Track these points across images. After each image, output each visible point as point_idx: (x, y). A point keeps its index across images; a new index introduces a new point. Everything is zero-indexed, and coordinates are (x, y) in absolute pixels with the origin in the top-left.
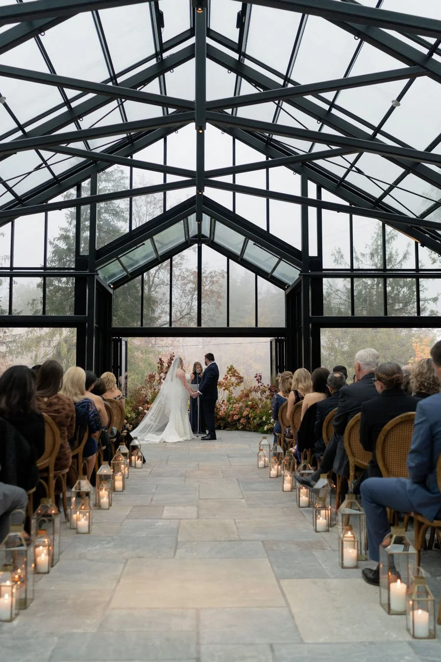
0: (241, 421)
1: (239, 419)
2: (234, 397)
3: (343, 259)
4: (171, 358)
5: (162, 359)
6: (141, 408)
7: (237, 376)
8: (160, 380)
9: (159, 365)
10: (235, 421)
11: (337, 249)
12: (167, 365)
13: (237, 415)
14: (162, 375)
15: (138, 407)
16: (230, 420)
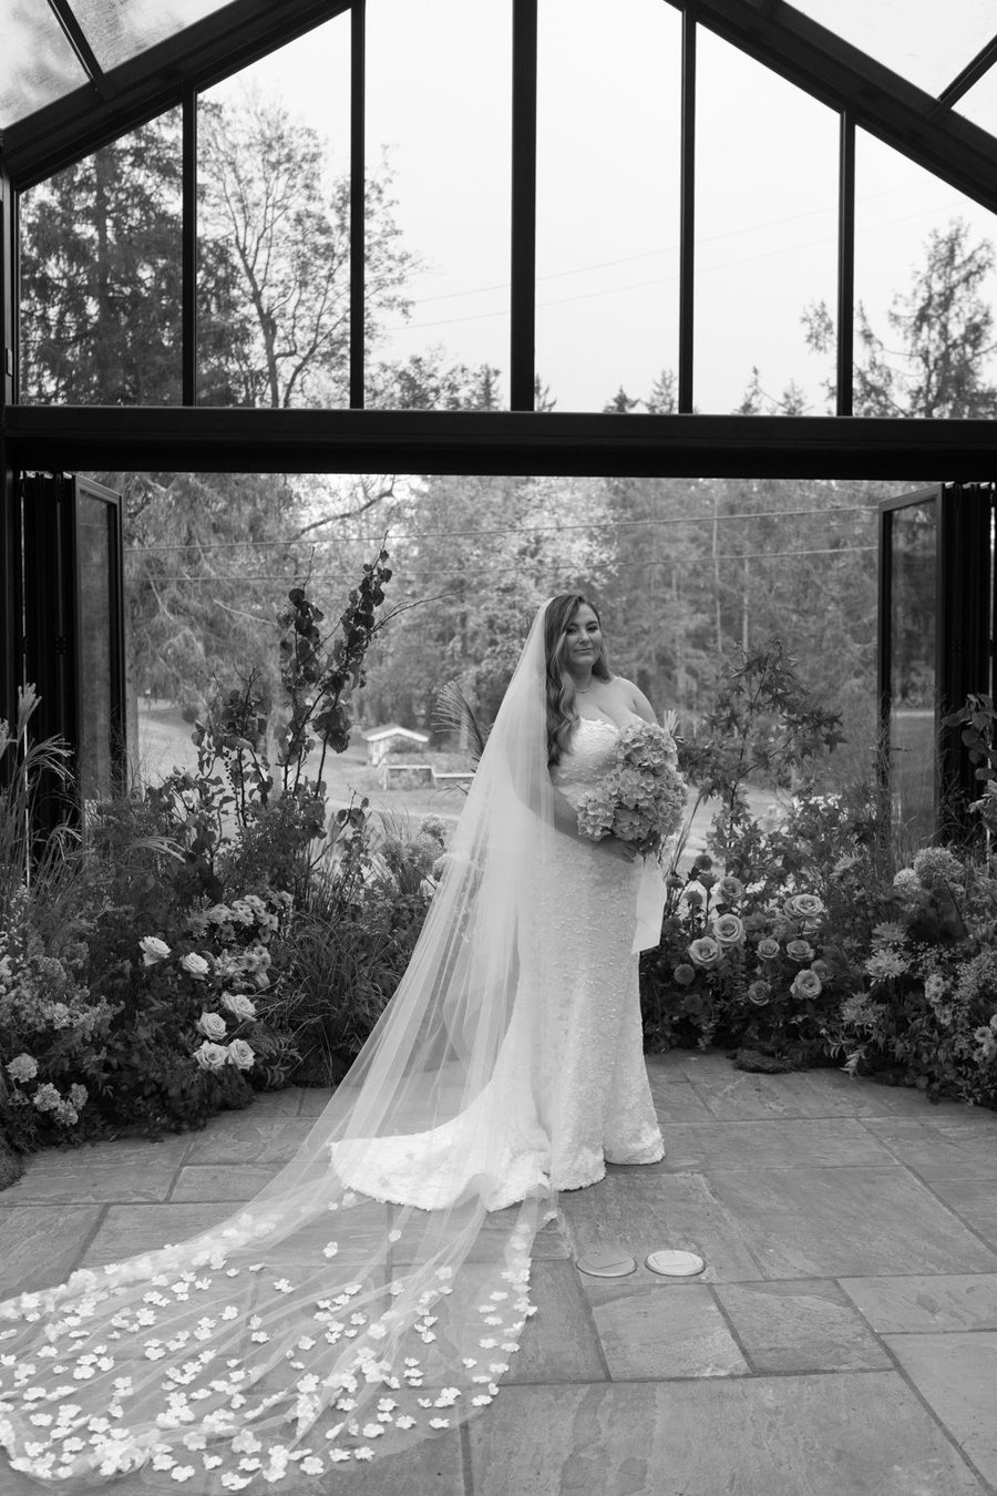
0: (853, 1010)
1: (833, 995)
4: (365, 586)
5: (310, 598)
6: (156, 946)
8: (296, 728)
9: (291, 637)
10: (797, 1005)
13: (809, 965)
14: (313, 698)
15: (139, 938)
16: (764, 999)
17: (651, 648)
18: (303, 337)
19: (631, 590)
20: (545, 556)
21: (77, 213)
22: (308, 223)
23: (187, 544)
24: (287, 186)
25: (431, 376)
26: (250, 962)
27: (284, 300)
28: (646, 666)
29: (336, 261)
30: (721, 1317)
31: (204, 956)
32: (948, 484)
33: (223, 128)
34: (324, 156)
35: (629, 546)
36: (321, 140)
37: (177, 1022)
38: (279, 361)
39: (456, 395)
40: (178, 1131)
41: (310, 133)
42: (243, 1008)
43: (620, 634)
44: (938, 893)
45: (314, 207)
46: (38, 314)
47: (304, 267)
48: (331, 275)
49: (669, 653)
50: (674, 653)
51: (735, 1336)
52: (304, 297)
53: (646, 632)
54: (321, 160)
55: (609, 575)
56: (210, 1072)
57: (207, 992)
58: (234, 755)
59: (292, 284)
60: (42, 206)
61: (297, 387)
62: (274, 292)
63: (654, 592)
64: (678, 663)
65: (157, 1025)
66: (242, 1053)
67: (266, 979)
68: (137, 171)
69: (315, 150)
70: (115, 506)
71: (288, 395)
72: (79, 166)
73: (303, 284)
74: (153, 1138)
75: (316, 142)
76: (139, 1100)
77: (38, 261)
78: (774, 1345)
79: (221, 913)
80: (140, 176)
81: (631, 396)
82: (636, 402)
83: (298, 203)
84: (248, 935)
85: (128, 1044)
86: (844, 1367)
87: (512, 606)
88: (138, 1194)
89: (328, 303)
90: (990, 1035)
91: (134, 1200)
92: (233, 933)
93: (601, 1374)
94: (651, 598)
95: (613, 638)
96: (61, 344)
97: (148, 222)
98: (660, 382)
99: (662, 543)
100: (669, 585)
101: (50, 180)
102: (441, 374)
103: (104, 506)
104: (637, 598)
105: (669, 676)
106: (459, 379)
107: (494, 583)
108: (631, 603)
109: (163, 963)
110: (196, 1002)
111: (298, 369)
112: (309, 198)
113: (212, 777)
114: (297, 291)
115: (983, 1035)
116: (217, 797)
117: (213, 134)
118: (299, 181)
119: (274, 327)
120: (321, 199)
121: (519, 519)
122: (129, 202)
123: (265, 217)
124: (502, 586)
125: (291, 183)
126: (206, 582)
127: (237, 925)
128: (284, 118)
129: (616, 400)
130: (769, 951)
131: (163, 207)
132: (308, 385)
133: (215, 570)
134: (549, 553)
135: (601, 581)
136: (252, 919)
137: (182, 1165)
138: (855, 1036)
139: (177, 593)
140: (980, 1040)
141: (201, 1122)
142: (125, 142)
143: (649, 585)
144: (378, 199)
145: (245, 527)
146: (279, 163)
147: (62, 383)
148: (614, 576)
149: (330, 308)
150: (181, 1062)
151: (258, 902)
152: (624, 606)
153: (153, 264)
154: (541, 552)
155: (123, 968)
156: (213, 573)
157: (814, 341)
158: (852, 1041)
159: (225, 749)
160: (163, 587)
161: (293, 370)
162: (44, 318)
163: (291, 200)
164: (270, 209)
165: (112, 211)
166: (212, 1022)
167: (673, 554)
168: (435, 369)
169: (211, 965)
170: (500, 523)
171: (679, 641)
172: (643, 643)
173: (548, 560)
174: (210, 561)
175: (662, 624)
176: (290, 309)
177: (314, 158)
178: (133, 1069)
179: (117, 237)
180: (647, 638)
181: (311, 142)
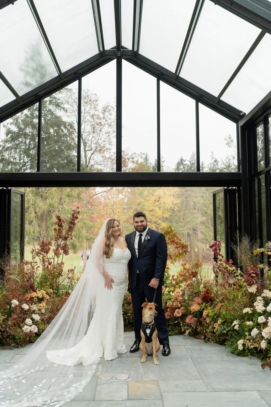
1: (184, 316)
2: (173, 276)
3: (233, 143)
4: (73, 215)
5: (61, 218)
6: (15, 302)
7: (177, 243)
9: (57, 227)
10: (176, 318)
11: (229, 136)
12: (67, 227)
13: (179, 308)
15: (11, 300)
16: (168, 317)
17: (191, 226)
18: (93, 146)
19: (185, 210)
20: (161, 202)
21: (35, 116)
22: (95, 117)
23: (60, 200)
24: (89, 108)
25: (127, 155)
26: (40, 307)
27: (89, 136)
28: (189, 231)
29: (102, 126)
30: (127, 388)
31: (28, 305)
32: (225, 188)
33: (73, 94)
34: (99, 100)
35: (184, 199)
36: (98, 96)
37: (20, 321)
38: (87, 152)
39: (133, 160)
40: (18, 347)
41: (95, 94)
42: (37, 318)
43: (182, 223)
44: (208, 290)
45: (96, 113)
46: (24, 142)
47: (94, 128)
48: (101, 130)
49: (195, 227)
50: (197, 228)
51: (128, 392)
52: (94, 135)
53: (189, 222)
54: (98, 101)
55: (179, 207)
56: (26, 333)
57: (28, 313)
58: (41, 256)
59: (91, 132)
60: (26, 115)
61: (92, 158)
62: (86, 134)
63: (191, 211)
64: (198, 230)
65: (14, 321)
66: (35, 328)
67: (44, 311)
68: (50, 106)
69: (96, 99)
70: (23, 195)
71: (89, 161)
72: (35, 105)
73: (94, 132)
74: (11, 349)
75: (97, 97)
76: (8, 339)
77: (24, 128)
78: (136, 394)
79: (34, 294)
80: (51, 107)
81: (184, 159)
82: (185, 160)
83: (92, 112)
84: (40, 300)
85: (6, 326)
86: (150, 399)
87: (152, 215)
88: (3, 361)
89: (100, 137)
90: (217, 325)
91: (2, 362)
92: (37, 299)
93: (93, 399)
94: (190, 213)
95: (180, 224)
96: (29, 149)
97: (52, 118)
98: (192, 155)
99: (193, 198)
100: (195, 209)
101: (28, 109)
102: (130, 154)
103: (21, 195)
104: (186, 213)
105: (196, 234)
106: (134, 156)
107: (147, 209)
108: (185, 214)
109: (16, 306)
110: (25, 316)
111: (92, 154)
112: (95, 110)
113: (35, 262)
114: (92, 134)
115: (216, 325)
116: (35, 266)
117: (71, 95)
118: (93, 106)
119: (86, 143)
120: (98, 111)
121: (154, 192)
122: (48, 113)
123: (84, 116)
124: (150, 210)
125: (91, 107)
126: (65, 210)
127: (38, 297)
128: (89, 91)
129: (180, 160)
130: (170, 305)
131: (56, 114)
132: (95, 158)
133: (67, 207)
134: (162, 201)
135: (176, 208)
136: (42, 296)
137: (16, 355)
138: (189, 326)
139: (58, 213)
140: (215, 326)
141: (23, 345)
142: (47, 99)
143: (190, 209)
144: (113, 110)
145: (76, 196)
146: (87, 102)
147: (29, 159)
148: (180, 207)
149: (101, 138)
150: (18, 330)
151: (44, 292)
152: (183, 215)
153: (53, 129)
154: (160, 201)
155: (7, 307)
156: (67, 208)
157: (228, 145)
158: (188, 327)
159: (39, 255)
160: (54, 211)
161: (91, 154)
162: (25, 143)
163: (91, 111)
164: (85, 114)
165: (43, 116)
166: (28, 321)
167: (196, 201)
168: (128, 153)
169: (30, 307)
170: (149, 193)
171: (198, 224)
172: (188, 225)
173: (162, 203)
174: (66, 205)
175: (193, 220)
176: (90, 138)
177: (97, 101)
178: (7, 332)
179: (44, 122)
180: (189, 223)
181: (95, 96)
